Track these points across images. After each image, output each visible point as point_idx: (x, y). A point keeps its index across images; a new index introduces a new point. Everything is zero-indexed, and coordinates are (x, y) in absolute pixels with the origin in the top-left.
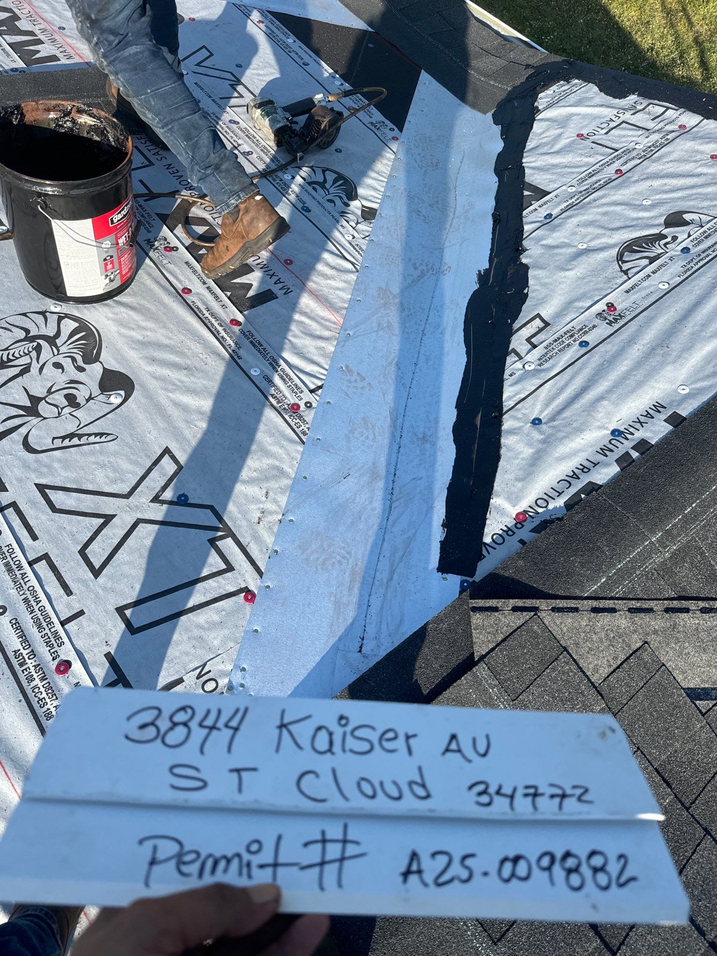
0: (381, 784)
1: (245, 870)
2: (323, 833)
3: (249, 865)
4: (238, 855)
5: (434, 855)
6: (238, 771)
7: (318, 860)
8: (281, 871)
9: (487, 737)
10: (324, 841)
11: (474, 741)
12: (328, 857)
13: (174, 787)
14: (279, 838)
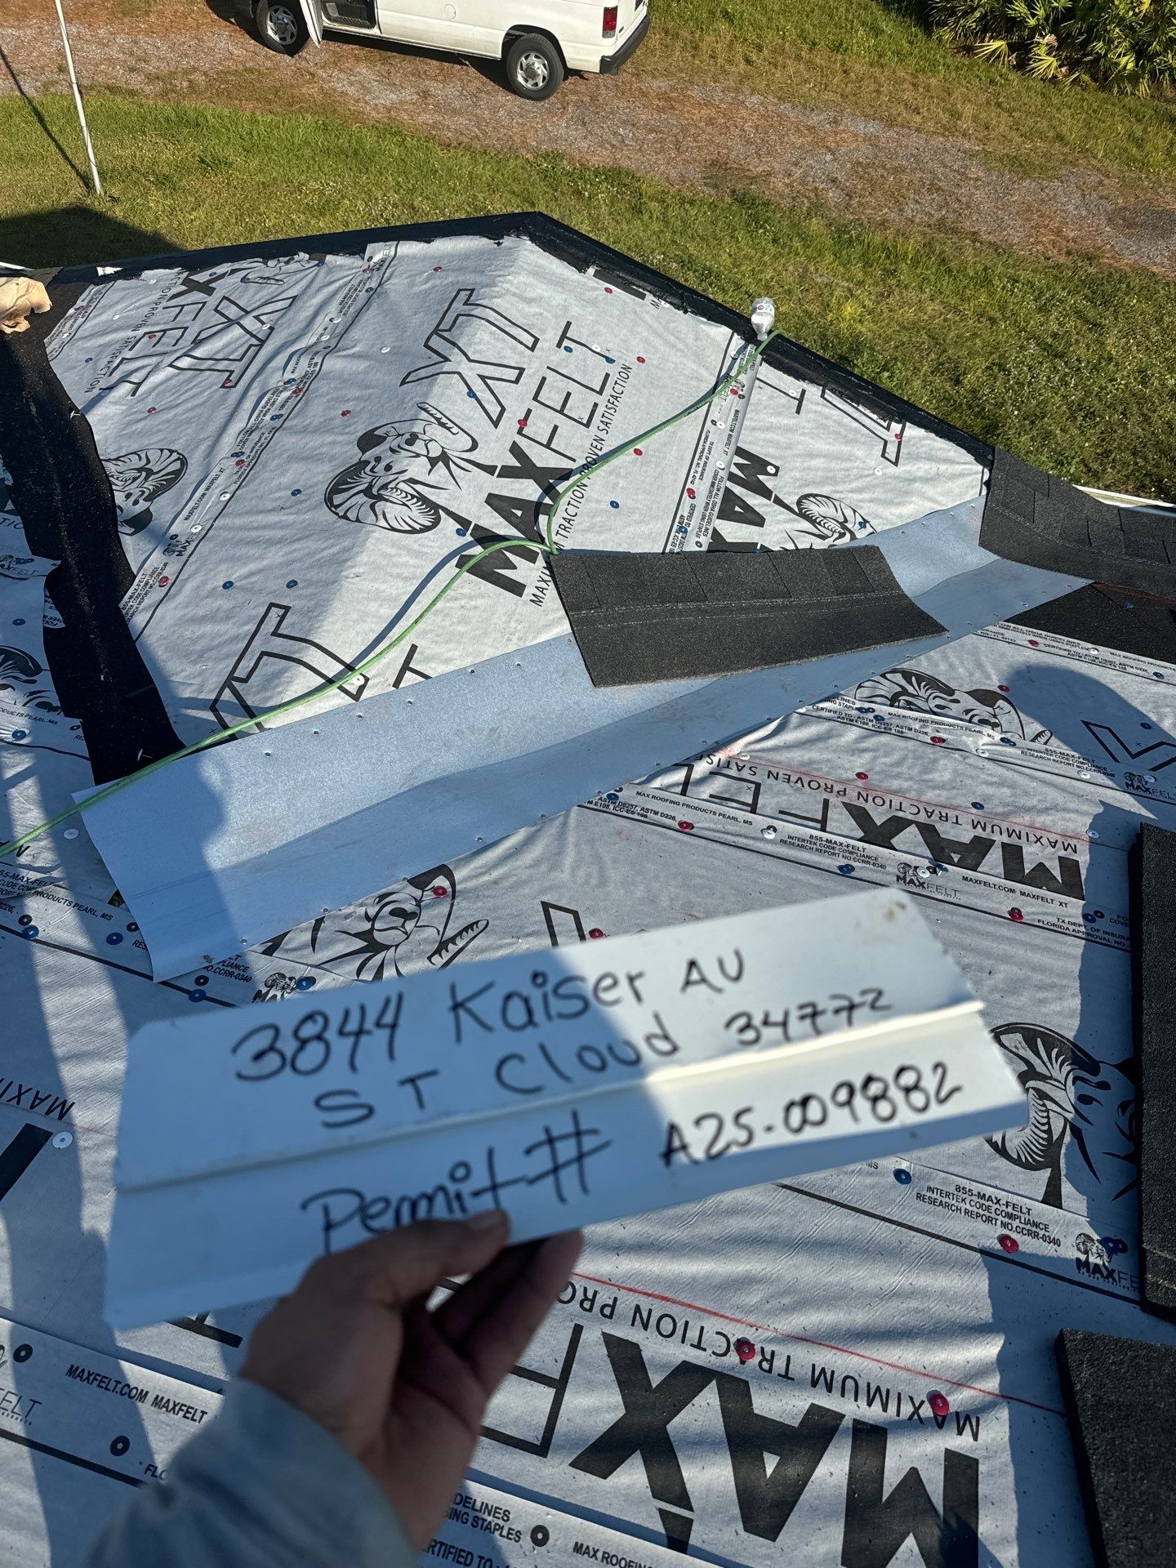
0: (610, 1049)
1: (456, 1205)
2: (547, 1131)
3: (459, 1196)
4: (442, 1189)
5: (698, 1122)
6: (412, 1081)
7: (548, 1165)
8: (503, 1193)
9: (737, 954)
10: (551, 1141)
11: (721, 963)
12: (561, 1160)
13: (328, 1125)
14: (491, 1153)
